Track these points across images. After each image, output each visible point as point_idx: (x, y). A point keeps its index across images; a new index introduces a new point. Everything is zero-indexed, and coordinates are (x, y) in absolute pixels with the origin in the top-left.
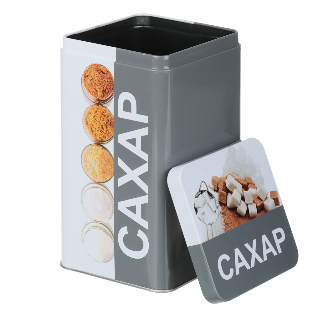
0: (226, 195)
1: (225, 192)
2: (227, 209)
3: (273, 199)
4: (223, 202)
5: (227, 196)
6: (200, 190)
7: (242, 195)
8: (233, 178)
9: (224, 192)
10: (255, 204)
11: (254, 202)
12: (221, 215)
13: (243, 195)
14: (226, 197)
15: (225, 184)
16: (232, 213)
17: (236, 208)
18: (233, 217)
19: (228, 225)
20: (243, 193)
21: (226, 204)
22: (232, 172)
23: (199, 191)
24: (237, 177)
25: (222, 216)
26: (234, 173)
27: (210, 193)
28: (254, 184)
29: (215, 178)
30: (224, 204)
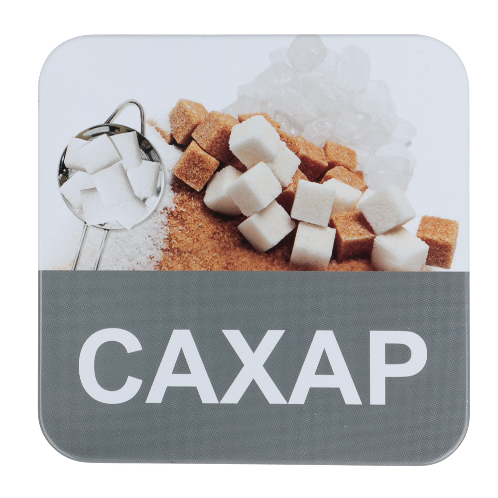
0: (216, 168)
1: (213, 160)
2: (197, 208)
3: (428, 242)
4: (193, 186)
5: (218, 174)
6: (108, 121)
7: (284, 188)
8: (273, 130)
9: (209, 157)
10: (333, 232)
11: (331, 225)
12: (164, 218)
13: (291, 189)
14: (208, 175)
15: (225, 135)
16: (212, 226)
17: (242, 218)
18: (212, 238)
19: (180, 255)
20: (295, 183)
21: (202, 193)
22: (277, 113)
23: (103, 122)
24: (292, 132)
25: (166, 220)
26: (286, 116)
27: (148, 143)
28: (360, 174)
29: (188, 107)
30: (192, 190)
